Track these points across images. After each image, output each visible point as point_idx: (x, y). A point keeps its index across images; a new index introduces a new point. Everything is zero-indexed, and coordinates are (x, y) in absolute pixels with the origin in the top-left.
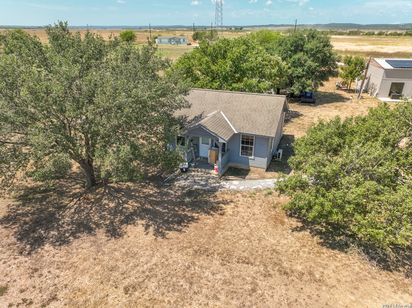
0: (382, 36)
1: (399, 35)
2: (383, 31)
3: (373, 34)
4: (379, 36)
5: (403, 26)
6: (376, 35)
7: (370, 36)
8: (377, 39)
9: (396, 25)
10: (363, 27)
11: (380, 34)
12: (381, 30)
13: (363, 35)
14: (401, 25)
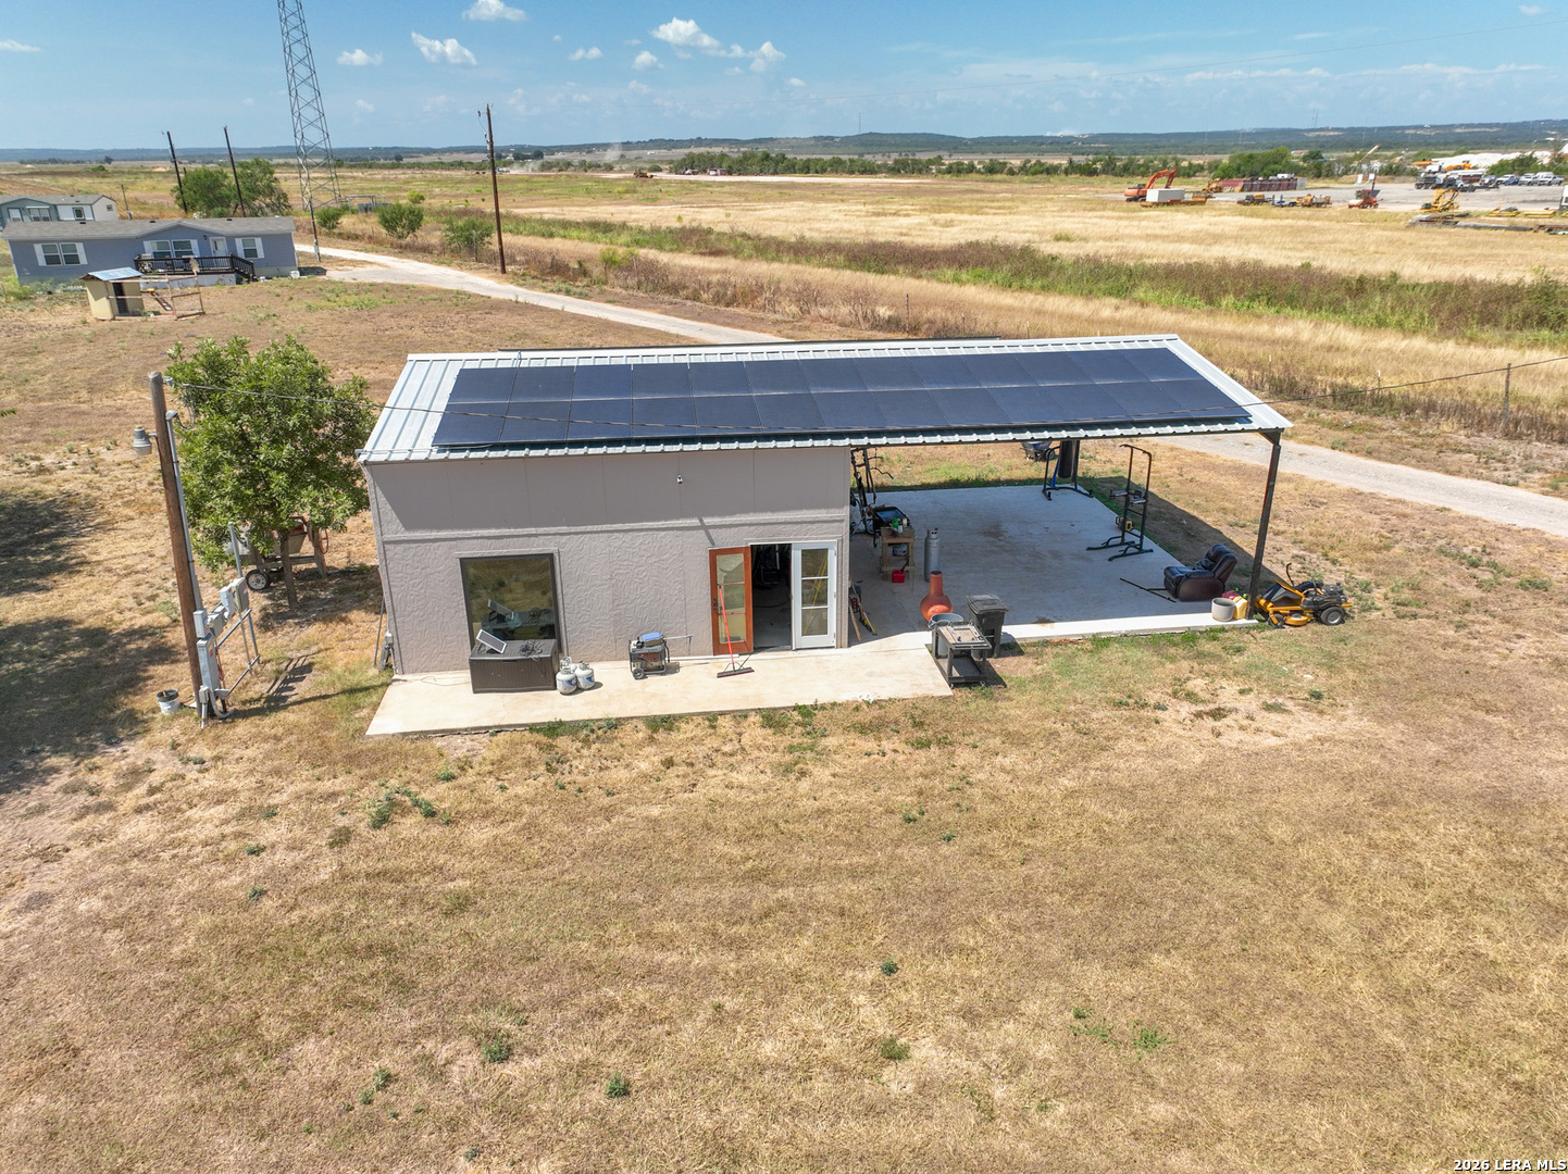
0: (998, 177)
1: (1051, 171)
2: (1001, 158)
3: (971, 169)
4: (989, 177)
5: (1084, 141)
6: (979, 172)
7: (962, 177)
8: (981, 186)
9: (1065, 138)
10: (966, 144)
11: (991, 170)
12: (994, 157)
13: (939, 171)
14: (1078, 139)
